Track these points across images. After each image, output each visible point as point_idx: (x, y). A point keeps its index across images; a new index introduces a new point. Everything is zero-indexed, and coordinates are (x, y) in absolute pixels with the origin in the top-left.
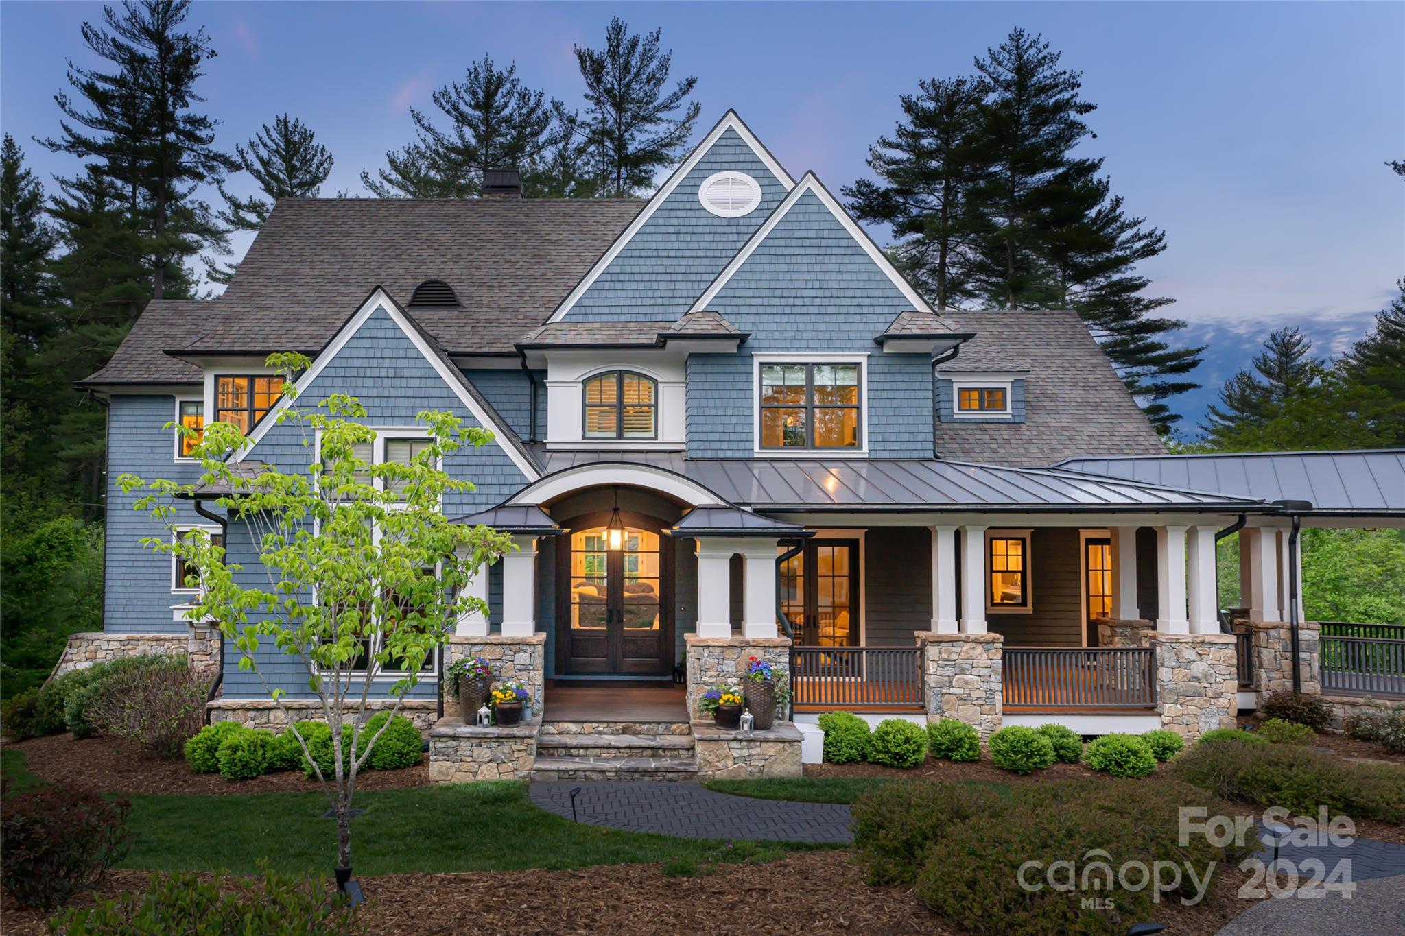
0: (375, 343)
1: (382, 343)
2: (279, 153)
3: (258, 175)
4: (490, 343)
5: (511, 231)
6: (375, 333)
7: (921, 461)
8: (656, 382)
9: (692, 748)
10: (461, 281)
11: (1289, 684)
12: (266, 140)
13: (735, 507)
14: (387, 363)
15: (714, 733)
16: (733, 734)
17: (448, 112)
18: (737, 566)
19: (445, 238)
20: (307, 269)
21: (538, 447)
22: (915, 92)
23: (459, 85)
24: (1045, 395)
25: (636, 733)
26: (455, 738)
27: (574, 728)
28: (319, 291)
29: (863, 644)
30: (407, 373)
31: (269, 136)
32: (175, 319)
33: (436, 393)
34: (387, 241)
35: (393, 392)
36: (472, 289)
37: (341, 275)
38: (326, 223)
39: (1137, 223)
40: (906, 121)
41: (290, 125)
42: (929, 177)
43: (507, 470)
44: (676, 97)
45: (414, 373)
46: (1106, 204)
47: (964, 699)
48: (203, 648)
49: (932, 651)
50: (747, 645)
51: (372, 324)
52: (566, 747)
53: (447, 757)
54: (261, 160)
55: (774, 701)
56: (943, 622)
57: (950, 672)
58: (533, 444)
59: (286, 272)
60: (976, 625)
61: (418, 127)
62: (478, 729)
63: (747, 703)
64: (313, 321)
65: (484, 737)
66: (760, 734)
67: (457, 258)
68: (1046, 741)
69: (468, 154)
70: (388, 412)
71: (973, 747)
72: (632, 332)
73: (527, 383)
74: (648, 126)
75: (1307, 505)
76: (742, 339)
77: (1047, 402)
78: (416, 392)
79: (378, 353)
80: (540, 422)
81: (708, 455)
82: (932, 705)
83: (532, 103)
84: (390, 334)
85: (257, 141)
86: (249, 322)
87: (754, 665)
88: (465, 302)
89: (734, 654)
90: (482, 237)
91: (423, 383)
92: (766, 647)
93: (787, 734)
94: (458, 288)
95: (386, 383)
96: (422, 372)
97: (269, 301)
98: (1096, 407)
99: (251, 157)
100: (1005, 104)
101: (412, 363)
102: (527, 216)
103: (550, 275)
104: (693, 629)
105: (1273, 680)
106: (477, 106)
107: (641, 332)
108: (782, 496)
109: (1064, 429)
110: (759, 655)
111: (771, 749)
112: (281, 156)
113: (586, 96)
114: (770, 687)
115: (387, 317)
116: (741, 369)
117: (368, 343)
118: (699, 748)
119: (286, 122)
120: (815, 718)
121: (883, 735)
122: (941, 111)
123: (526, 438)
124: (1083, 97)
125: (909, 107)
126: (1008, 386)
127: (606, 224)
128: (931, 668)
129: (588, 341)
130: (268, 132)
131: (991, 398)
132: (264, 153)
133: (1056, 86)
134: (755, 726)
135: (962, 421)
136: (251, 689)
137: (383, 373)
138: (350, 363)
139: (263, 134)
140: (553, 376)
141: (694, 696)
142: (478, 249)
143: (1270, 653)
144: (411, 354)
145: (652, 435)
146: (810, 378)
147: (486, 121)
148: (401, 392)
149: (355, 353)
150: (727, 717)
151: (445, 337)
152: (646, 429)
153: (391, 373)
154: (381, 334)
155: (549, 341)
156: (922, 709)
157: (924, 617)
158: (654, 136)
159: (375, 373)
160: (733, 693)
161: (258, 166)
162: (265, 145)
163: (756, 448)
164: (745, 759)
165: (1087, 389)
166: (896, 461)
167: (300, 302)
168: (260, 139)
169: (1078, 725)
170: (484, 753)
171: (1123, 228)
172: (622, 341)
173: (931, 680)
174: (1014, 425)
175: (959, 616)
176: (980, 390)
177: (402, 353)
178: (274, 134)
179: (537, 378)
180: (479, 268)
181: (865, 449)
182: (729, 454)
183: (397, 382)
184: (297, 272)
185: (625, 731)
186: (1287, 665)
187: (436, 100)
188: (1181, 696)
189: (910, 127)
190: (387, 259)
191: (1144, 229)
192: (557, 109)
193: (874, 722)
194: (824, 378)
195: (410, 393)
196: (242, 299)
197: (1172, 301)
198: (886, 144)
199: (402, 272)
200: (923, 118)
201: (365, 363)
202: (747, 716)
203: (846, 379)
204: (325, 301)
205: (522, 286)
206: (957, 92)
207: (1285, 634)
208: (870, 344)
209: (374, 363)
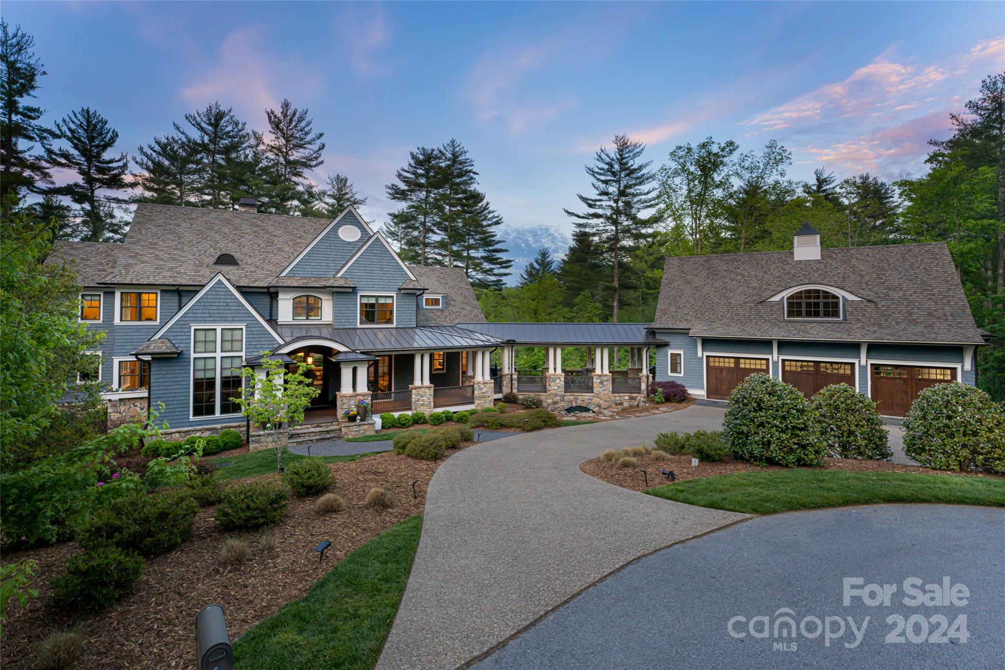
0: (217, 293)
1: (220, 293)
2: (82, 127)
3: (69, 139)
4: (253, 282)
5: (256, 229)
6: (217, 289)
7: (412, 328)
8: (321, 299)
9: (340, 429)
10: (237, 252)
11: (510, 390)
12: (74, 119)
13: (354, 351)
14: (222, 300)
15: (348, 424)
16: (354, 423)
17: (193, 125)
18: (355, 370)
19: (226, 230)
20: (161, 243)
21: (273, 322)
22: (415, 151)
23: (200, 112)
24: (452, 300)
25: (321, 427)
26: (259, 436)
27: (299, 427)
28: (169, 254)
29: (393, 390)
30: (231, 304)
31: (76, 118)
32: (73, 252)
33: (243, 312)
34: (199, 230)
35: (225, 312)
36: (242, 257)
37: (179, 247)
38: (166, 219)
39: (493, 212)
40: (412, 162)
41: (91, 113)
42: (421, 186)
43: (271, 339)
44: (314, 140)
45: (234, 304)
46: (484, 203)
47: (422, 405)
48: (116, 410)
49: (414, 391)
50: (358, 395)
51: (216, 286)
52: (298, 434)
53: (256, 442)
54: (69, 129)
55: (367, 412)
56: (417, 382)
57: (419, 397)
58: (272, 320)
59: (151, 243)
60: (427, 382)
61: (177, 131)
62: (266, 432)
63: (358, 414)
64: (170, 269)
65: (269, 435)
66: (363, 423)
67: (233, 241)
68: (443, 415)
69: (204, 147)
70: (222, 319)
71: (424, 419)
72: (313, 281)
73: (269, 297)
74: (301, 150)
75: (514, 341)
76: (354, 288)
77: (452, 303)
78: (235, 312)
79: (219, 297)
80: (274, 312)
81: (342, 327)
82: (413, 408)
83: (240, 126)
84: (224, 290)
85: (68, 120)
86: (137, 268)
87: (361, 401)
88: (240, 263)
89: (354, 398)
90: (243, 231)
91: (238, 308)
92: (364, 395)
93: (371, 422)
94: (237, 256)
95: (222, 308)
96: (237, 304)
97: (145, 258)
98: (467, 304)
99: (64, 129)
100: (448, 166)
101: (233, 301)
102: (262, 222)
103: (275, 251)
104: (339, 391)
105: (506, 390)
106: (210, 124)
107: (316, 282)
108: (369, 347)
109: (457, 312)
110: (361, 398)
111: (366, 427)
112: (84, 130)
113: (270, 132)
114: (366, 408)
115: (223, 283)
116: (353, 297)
117: (214, 293)
118: (343, 429)
119: (88, 112)
120: (379, 415)
121: (399, 418)
122: (425, 161)
123: (268, 318)
124: (475, 169)
125: (414, 157)
126: (441, 298)
127: (297, 229)
128: (413, 396)
129: (296, 285)
130: (75, 115)
131: (436, 302)
132: (73, 127)
133: (466, 162)
134: (361, 420)
135: (426, 309)
136: (177, 425)
137: (221, 304)
138: (206, 300)
139: (72, 116)
140: (281, 296)
141: (340, 413)
142: (242, 237)
143: (506, 382)
144: (232, 297)
145: (319, 318)
146: (377, 300)
147: (215, 133)
148: (228, 311)
149: (209, 297)
150: (352, 419)
151: (233, 278)
152: (318, 316)
153: (224, 304)
154: (219, 289)
155: (280, 284)
156: (410, 409)
157: (412, 381)
158: (303, 155)
159: (217, 304)
160: (354, 411)
161: (69, 134)
162: (73, 122)
163: (358, 324)
164: (358, 431)
165: (465, 297)
166: (403, 328)
167: (162, 259)
168: (70, 118)
169: (452, 409)
170: (270, 439)
171: (489, 213)
172: (309, 285)
173: (413, 400)
174: (442, 311)
175: (422, 380)
176: (432, 299)
177: (229, 297)
178: (80, 117)
179: (273, 295)
180: (244, 246)
181: (395, 324)
182: (349, 327)
183: (227, 308)
184: (156, 244)
185: (317, 427)
186: (510, 385)
187: (187, 118)
188: (480, 398)
189: (414, 165)
190: (200, 240)
191: (496, 214)
192: (255, 135)
193: (396, 415)
194: (382, 301)
195: (232, 312)
196: (131, 257)
197: (504, 241)
198: (404, 170)
199: (208, 246)
200: (419, 163)
201: (213, 300)
202: (359, 418)
203: (389, 301)
204: (174, 260)
205: (264, 256)
206: (432, 153)
207: (509, 376)
208: (397, 289)
209: (217, 300)
